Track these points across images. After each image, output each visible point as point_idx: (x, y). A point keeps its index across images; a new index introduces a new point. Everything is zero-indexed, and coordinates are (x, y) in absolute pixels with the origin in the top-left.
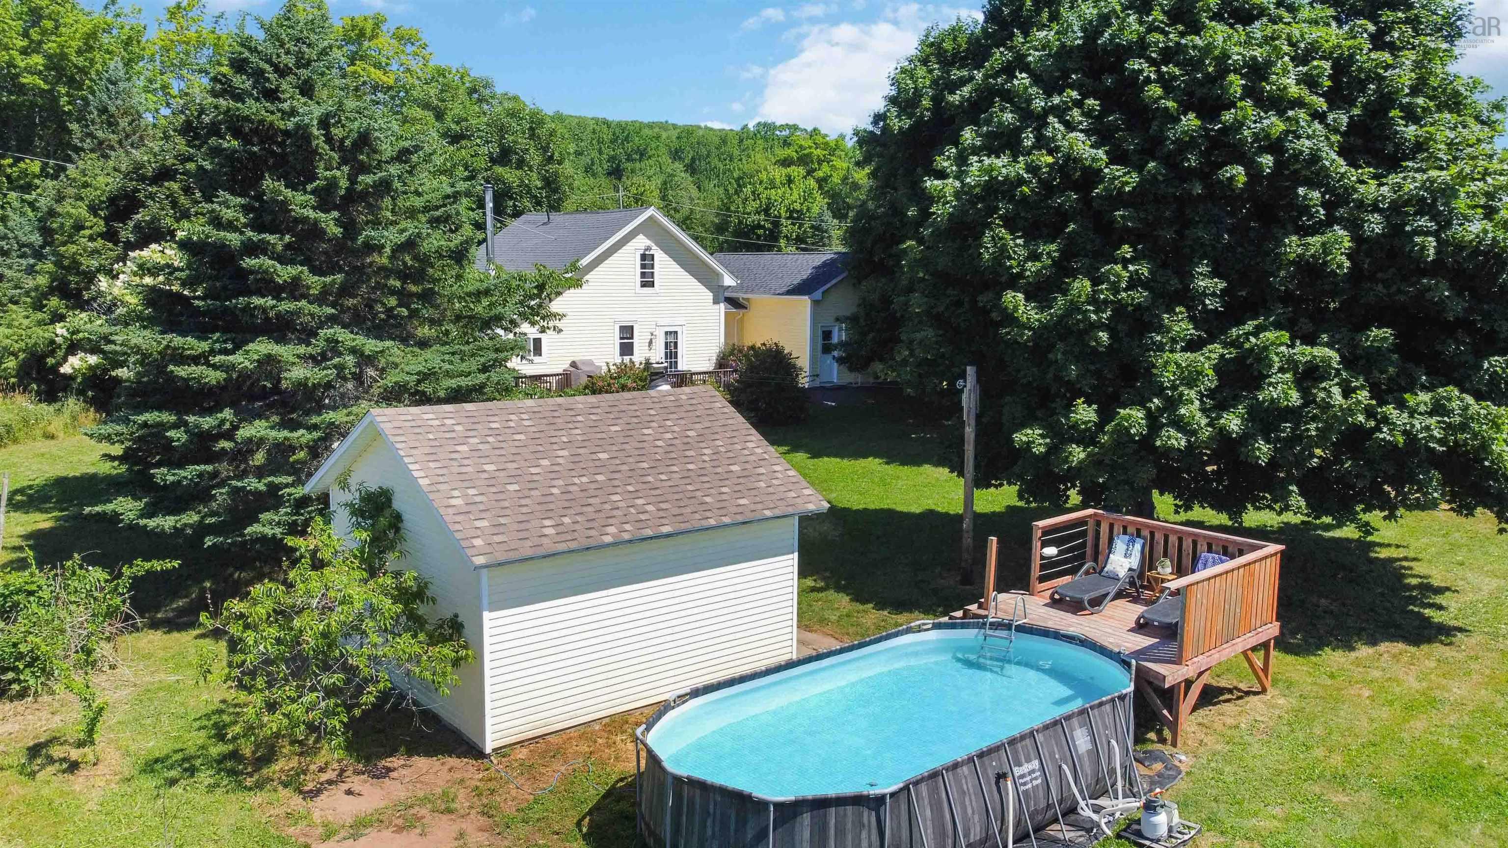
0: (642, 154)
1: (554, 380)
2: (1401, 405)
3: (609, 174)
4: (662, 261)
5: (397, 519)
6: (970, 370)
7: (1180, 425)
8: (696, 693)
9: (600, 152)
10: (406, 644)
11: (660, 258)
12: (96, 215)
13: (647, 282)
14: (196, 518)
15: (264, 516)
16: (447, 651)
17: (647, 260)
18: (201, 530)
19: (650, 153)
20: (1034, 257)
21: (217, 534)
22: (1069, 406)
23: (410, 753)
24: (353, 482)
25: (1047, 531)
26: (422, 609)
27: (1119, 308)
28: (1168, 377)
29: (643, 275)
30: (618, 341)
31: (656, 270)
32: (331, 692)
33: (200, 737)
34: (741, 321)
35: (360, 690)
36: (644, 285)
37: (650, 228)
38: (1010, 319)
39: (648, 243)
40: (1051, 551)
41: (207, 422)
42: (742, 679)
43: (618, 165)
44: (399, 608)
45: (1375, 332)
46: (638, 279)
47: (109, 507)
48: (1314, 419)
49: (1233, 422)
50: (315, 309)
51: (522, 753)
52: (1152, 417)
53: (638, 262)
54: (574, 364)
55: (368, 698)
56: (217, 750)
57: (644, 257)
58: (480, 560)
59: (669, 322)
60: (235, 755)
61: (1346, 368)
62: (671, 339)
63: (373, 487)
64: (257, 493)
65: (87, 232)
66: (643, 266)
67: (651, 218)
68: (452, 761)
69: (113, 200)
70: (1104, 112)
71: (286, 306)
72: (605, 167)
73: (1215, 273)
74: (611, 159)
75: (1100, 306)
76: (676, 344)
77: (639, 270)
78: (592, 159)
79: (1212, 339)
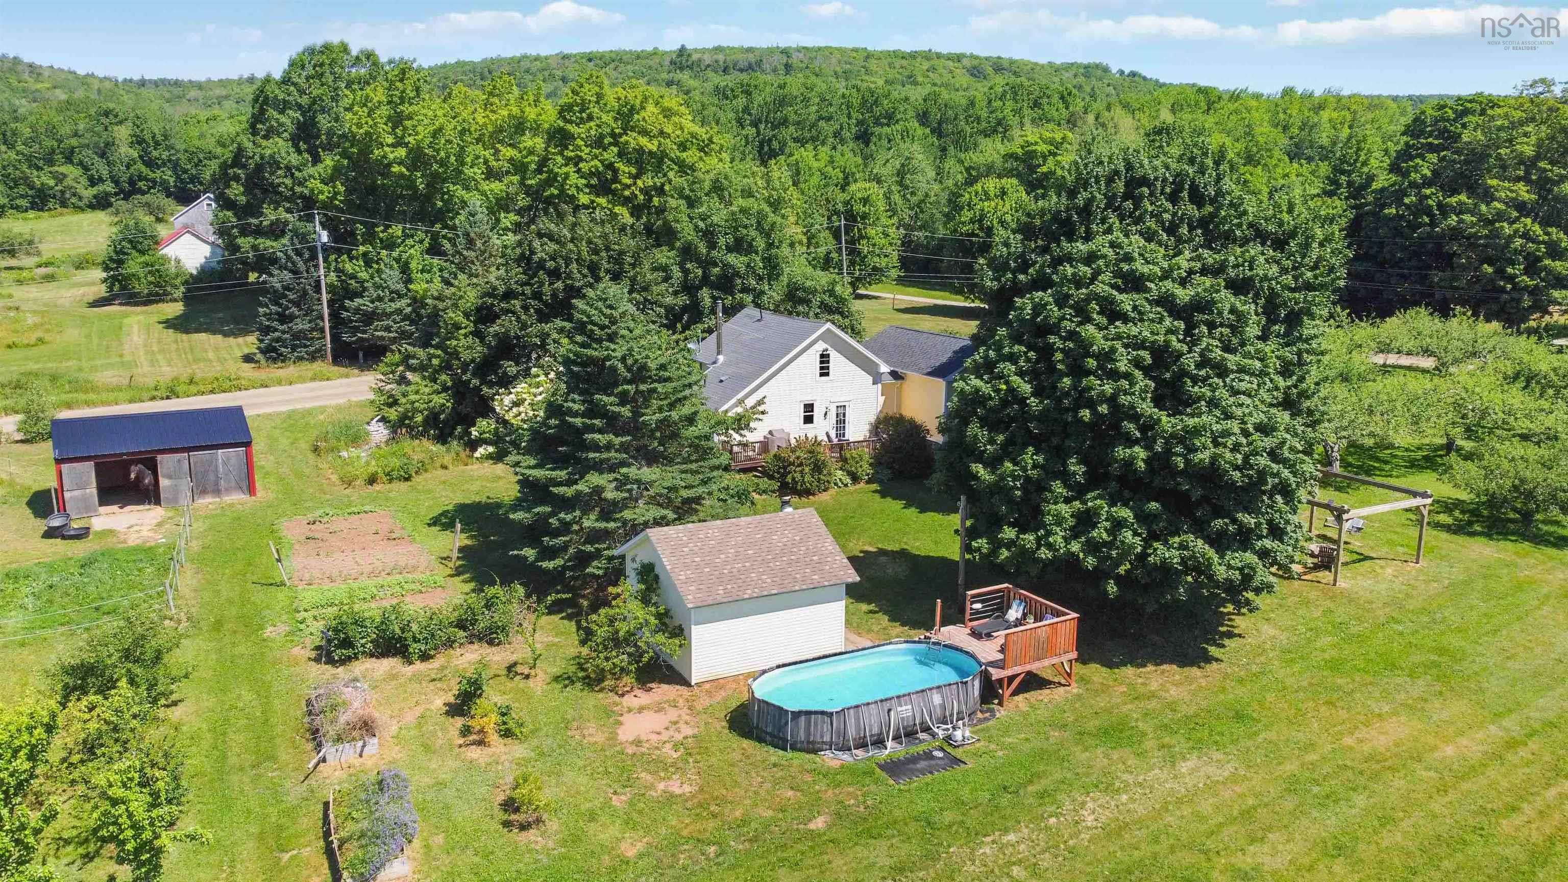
0: (890, 118)
1: (757, 445)
2: (1165, 543)
3: (857, 138)
4: (836, 359)
5: (657, 577)
6: (963, 498)
7: (1050, 546)
8: (779, 667)
9: (849, 117)
10: (660, 638)
11: (834, 356)
12: (468, 319)
13: (824, 372)
14: (562, 562)
15: (595, 563)
16: (677, 642)
17: (824, 358)
18: (564, 567)
19: (899, 117)
20: (992, 441)
21: (572, 570)
22: (1000, 530)
23: (660, 683)
24: (638, 559)
25: (973, 596)
26: (667, 620)
27: (1028, 479)
28: (1048, 519)
29: (821, 368)
30: (802, 414)
31: (831, 365)
32: (629, 655)
33: (573, 669)
34: (900, 389)
35: (641, 656)
36: (822, 375)
37: (826, 337)
38: (976, 477)
39: (825, 346)
40: (978, 606)
41: (569, 517)
42: (801, 662)
43: (866, 130)
44: (657, 622)
45: (1153, 503)
46: (818, 371)
47: (523, 553)
48: (1117, 548)
49: (1075, 547)
50: (617, 455)
51: (707, 686)
52: (1038, 540)
53: (818, 359)
54: (770, 433)
55: (645, 659)
56: (581, 674)
57: (822, 356)
58: (690, 606)
59: (841, 399)
60: (588, 677)
61: (1138, 521)
62: (841, 411)
63: (646, 561)
64: (591, 552)
65: (463, 331)
66: (821, 362)
67: (828, 330)
68: (678, 687)
69: (478, 309)
70: (1038, 361)
71: (605, 456)
72: (853, 131)
73: (1079, 463)
74: (860, 123)
75: (1015, 478)
76: (844, 415)
77: (818, 365)
78: (841, 125)
79: (1074, 499)
